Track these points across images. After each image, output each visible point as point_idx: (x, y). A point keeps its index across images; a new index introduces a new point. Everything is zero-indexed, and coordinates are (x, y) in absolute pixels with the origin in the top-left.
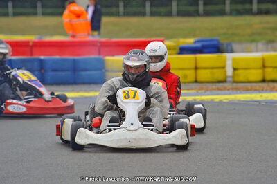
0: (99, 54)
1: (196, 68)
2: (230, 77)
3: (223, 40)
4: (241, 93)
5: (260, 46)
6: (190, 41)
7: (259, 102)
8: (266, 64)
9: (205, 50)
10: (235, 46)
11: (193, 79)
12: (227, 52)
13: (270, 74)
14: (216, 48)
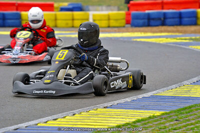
0: (17, 10)
1: (73, 20)
5: (104, 8)
6: (65, 5)
7: (111, 38)
11: (71, 26)
13: (113, 23)
14: (80, 9)
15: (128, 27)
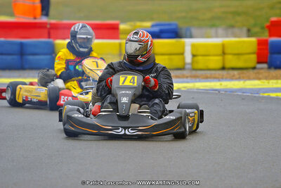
0: (49, 37)
2: (188, 64)
3: (182, 25)
4: (200, 81)
5: (220, 31)
6: (147, 25)
7: (219, 91)
8: (226, 51)
9: (163, 35)
10: (194, 31)
12: (186, 37)
13: (231, 61)
14: (175, 34)
15: (262, 69)
